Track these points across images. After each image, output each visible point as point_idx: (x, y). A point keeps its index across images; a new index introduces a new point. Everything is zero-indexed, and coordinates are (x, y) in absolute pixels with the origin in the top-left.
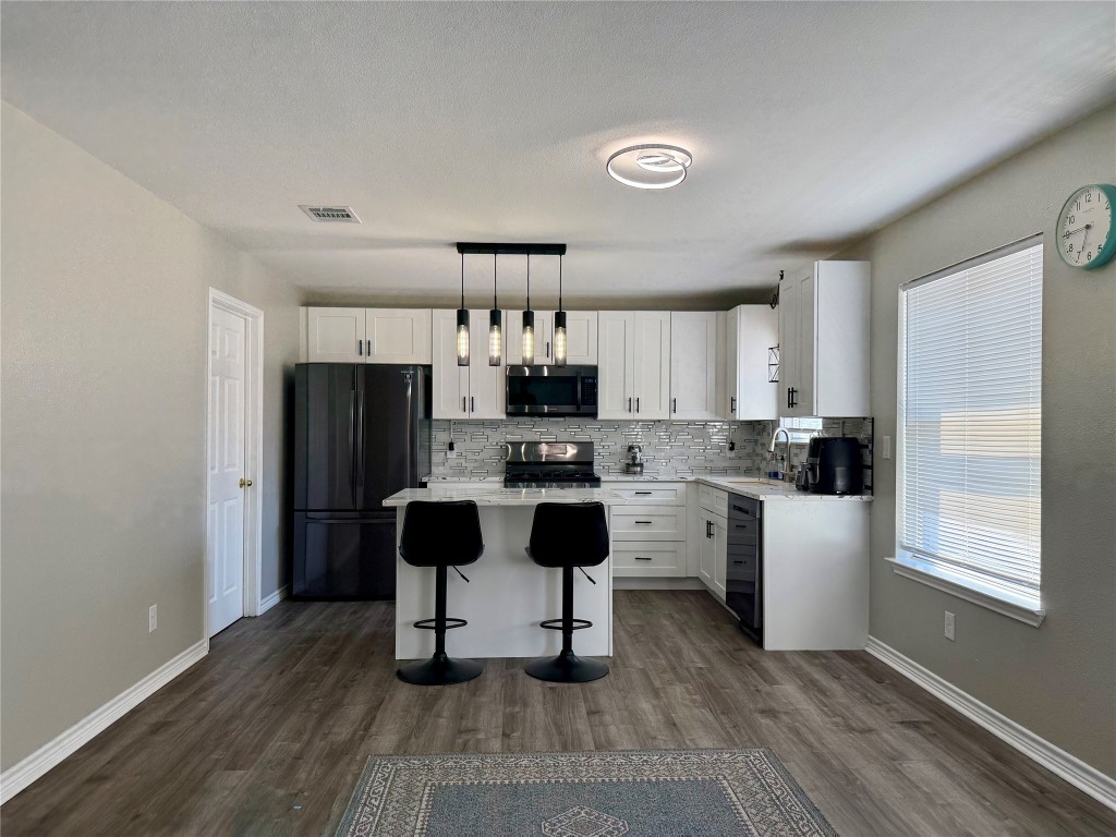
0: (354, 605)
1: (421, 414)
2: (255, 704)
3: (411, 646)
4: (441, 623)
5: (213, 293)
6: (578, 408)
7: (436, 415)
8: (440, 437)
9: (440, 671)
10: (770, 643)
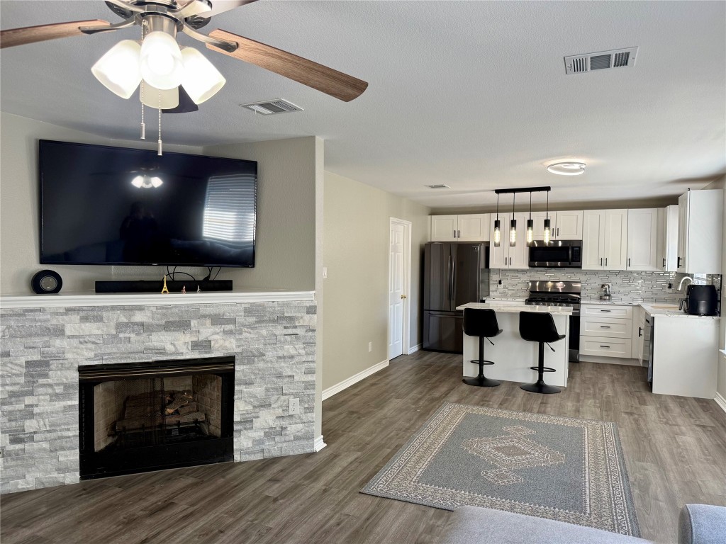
0: (450, 355)
1: (482, 265)
2: (405, 382)
3: (470, 371)
4: (481, 362)
5: (392, 219)
6: (570, 264)
7: (491, 266)
8: (494, 278)
9: (481, 381)
10: (655, 390)
